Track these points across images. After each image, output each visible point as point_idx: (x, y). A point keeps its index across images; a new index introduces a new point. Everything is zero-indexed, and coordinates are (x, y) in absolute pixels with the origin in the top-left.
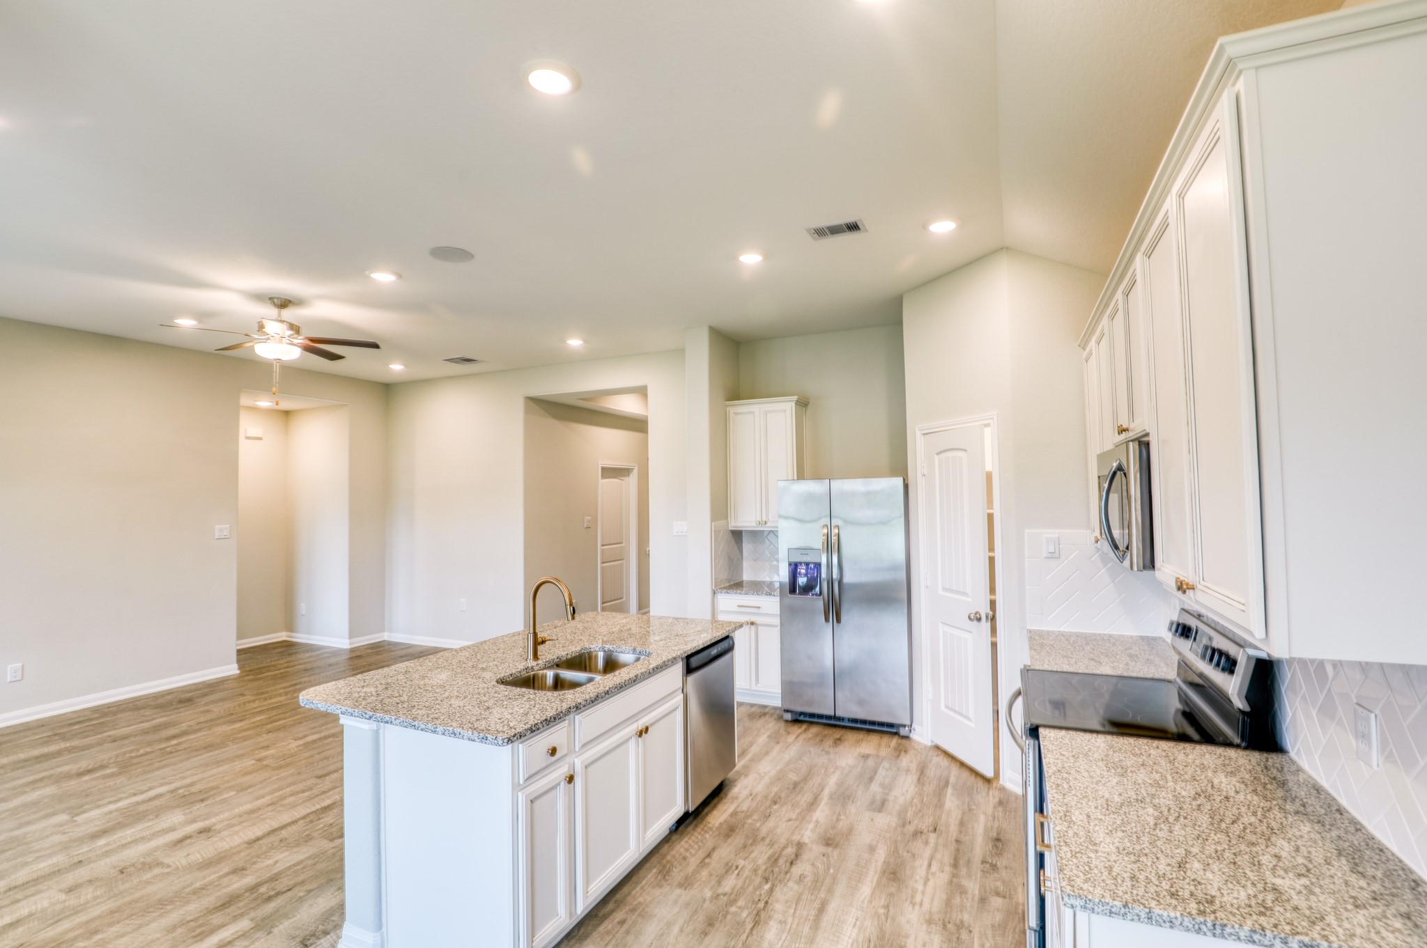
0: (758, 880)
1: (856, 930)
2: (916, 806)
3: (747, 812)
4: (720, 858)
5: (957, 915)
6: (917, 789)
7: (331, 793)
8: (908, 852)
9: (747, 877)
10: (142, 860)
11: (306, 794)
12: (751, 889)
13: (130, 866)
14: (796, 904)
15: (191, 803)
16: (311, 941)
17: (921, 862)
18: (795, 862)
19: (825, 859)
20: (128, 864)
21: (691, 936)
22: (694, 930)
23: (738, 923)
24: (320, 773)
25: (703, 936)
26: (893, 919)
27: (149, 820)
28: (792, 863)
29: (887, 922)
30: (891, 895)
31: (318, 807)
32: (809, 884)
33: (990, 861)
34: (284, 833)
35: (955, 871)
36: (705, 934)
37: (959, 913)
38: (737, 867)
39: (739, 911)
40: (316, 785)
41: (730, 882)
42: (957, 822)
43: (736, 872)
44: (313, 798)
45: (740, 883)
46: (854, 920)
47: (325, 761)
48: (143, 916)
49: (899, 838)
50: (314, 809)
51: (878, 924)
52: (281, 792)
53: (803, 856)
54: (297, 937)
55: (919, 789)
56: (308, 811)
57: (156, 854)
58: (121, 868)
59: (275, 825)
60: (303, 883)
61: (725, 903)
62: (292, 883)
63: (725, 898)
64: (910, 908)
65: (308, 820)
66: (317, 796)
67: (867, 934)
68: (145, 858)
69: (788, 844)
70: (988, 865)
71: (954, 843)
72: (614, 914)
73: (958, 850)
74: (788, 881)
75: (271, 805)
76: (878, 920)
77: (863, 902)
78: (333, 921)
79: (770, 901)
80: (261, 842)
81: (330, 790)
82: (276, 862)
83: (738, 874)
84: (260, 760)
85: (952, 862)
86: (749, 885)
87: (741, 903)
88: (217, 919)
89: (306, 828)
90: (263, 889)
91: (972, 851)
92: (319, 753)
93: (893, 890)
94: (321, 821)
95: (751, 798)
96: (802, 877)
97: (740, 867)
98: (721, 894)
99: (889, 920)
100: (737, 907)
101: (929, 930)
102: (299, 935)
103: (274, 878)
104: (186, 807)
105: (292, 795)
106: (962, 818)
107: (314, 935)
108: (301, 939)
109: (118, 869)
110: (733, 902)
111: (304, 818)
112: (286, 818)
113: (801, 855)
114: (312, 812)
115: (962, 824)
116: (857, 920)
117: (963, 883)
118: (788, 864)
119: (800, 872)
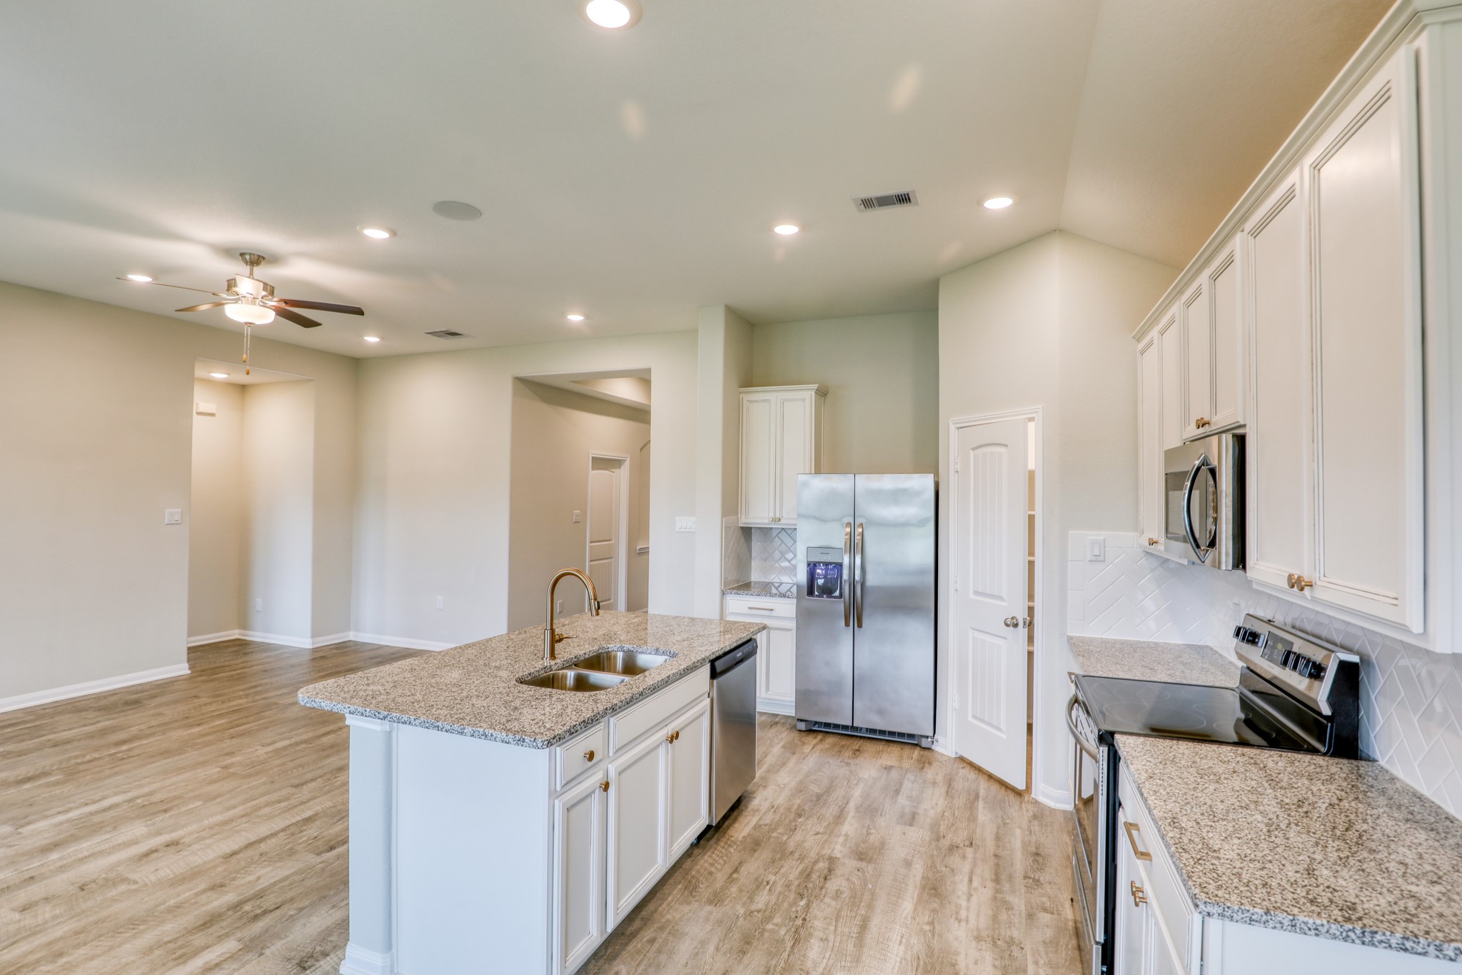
0: (792, 896)
1: (902, 948)
2: (949, 820)
3: (771, 825)
4: (748, 873)
5: (1006, 932)
6: (946, 802)
7: (311, 803)
8: (946, 867)
9: (780, 893)
10: (104, 875)
11: (284, 804)
12: (785, 905)
13: (91, 882)
14: (836, 921)
15: (153, 814)
16: (309, 963)
17: (961, 876)
18: (828, 877)
19: (859, 874)
20: (88, 880)
21: (729, 955)
22: (731, 949)
23: (777, 941)
24: (296, 782)
25: (741, 955)
26: (940, 936)
27: (106, 832)
28: (825, 879)
29: (933, 939)
30: (934, 911)
31: (299, 818)
32: (847, 900)
33: (1033, 877)
34: (263, 847)
35: (998, 887)
36: (743, 952)
37: (1008, 930)
38: (768, 883)
39: (776, 928)
40: (293, 794)
41: (763, 898)
42: (993, 837)
43: (768, 887)
44: (291, 809)
45: (773, 899)
46: (899, 937)
47: (300, 769)
48: (112, 937)
49: (935, 852)
50: (293, 821)
51: (925, 941)
52: (254, 803)
53: (837, 871)
54: (292, 959)
55: (948, 803)
56: (288, 823)
57: (118, 869)
58: (80, 885)
59: (253, 838)
60: (292, 900)
61: (760, 920)
62: (279, 900)
63: (760, 915)
64: (956, 924)
65: (288, 832)
66: (296, 806)
67: (915, 952)
68: (106, 874)
69: (819, 859)
70: (1031, 880)
71: (993, 858)
72: (642, 932)
73: (997, 865)
74: (824, 897)
75: (244, 816)
76: (925, 937)
77: (906, 918)
78: (331, 941)
79: (808, 919)
80: (238, 856)
81: (309, 800)
82: (259, 878)
83: (770, 890)
84: (225, 767)
85: (993, 877)
86: (783, 902)
87: (777, 920)
88: (199, 939)
89: (287, 841)
90: (247, 907)
91: (1012, 865)
92: (292, 761)
93: (935, 905)
94: (304, 833)
95: (773, 810)
96: (839, 892)
97: (771, 882)
98: (755, 911)
99: (936, 938)
100: (774, 924)
101: (979, 948)
102: (295, 956)
103: (259, 895)
104: (148, 818)
105: (266, 806)
106: (997, 832)
107: (312, 957)
108: (298, 961)
109: (77, 885)
110: (768, 919)
111: (283, 830)
112: (263, 830)
113: (834, 870)
114: (293, 824)
115: (998, 838)
116: (902, 937)
117: (1007, 899)
118: (822, 880)
119: (835, 888)
